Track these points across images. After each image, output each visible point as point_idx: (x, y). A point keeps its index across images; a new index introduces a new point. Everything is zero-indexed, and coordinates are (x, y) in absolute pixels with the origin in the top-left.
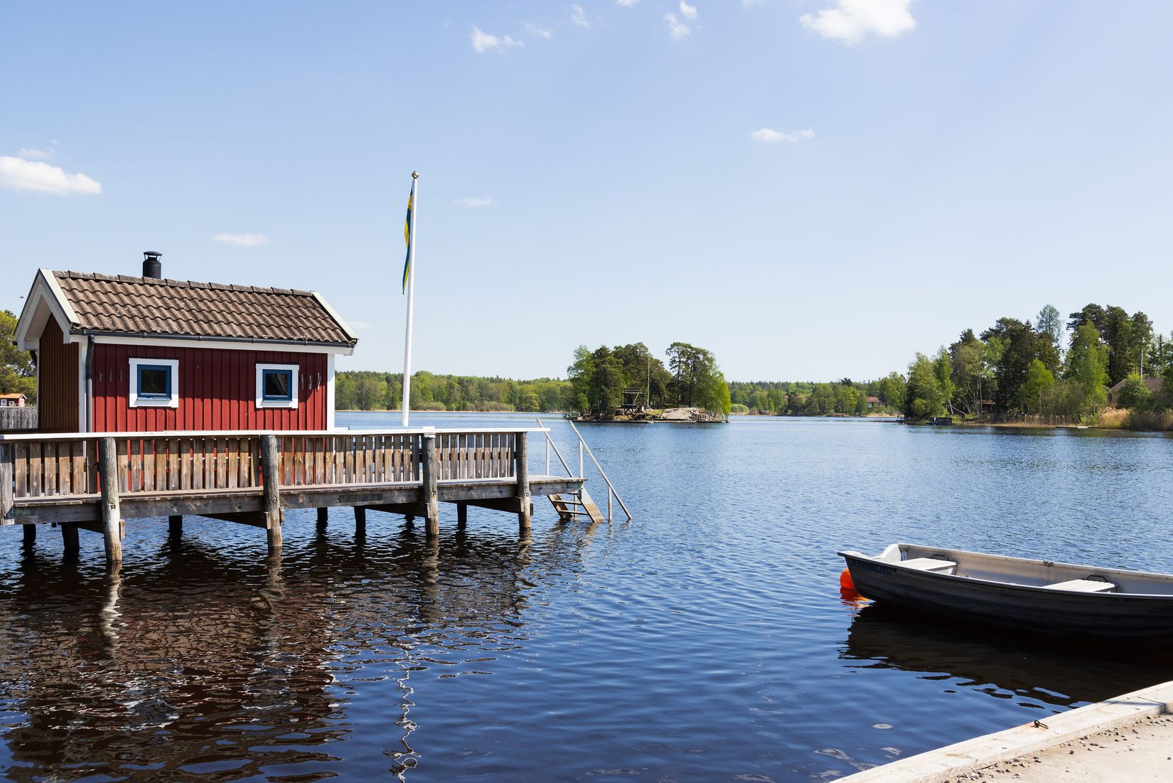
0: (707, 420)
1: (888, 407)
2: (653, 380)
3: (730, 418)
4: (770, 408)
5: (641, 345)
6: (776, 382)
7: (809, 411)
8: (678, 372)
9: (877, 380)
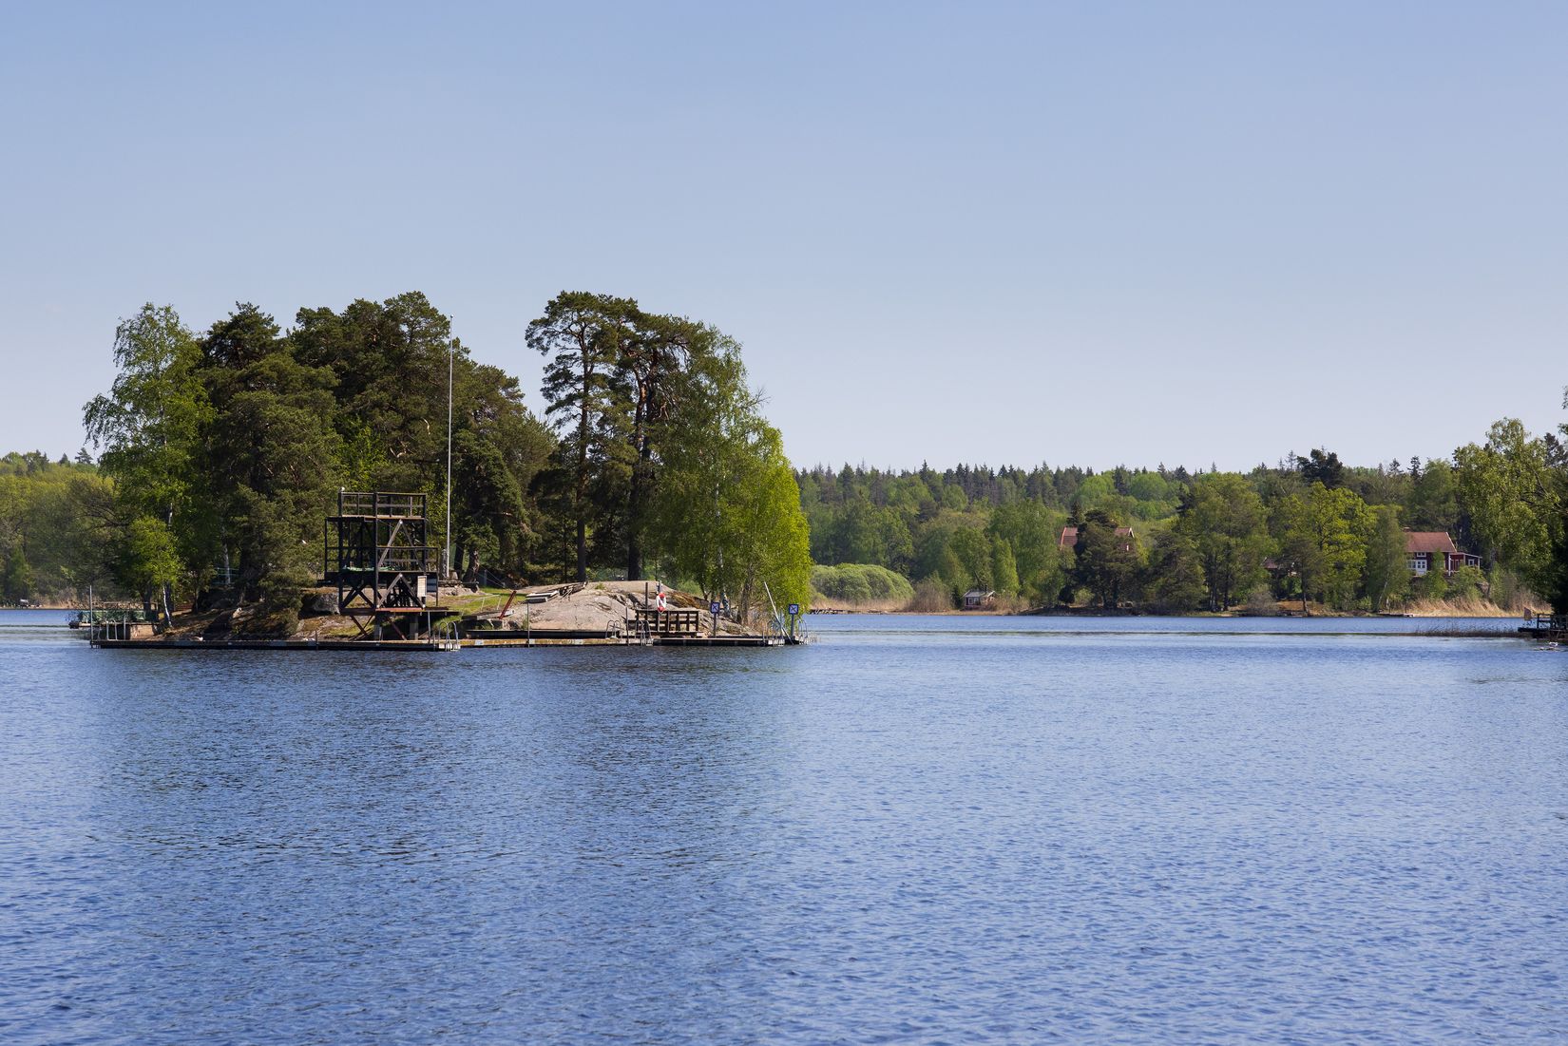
0: (704, 635)
1: (1495, 574)
2: (471, 461)
3: (808, 628)
4: (999, 583)
5: (415, 302)
6: (1028, 470)
7: (1164, 591)
8: (583, 426)
9: (1447, 457)
